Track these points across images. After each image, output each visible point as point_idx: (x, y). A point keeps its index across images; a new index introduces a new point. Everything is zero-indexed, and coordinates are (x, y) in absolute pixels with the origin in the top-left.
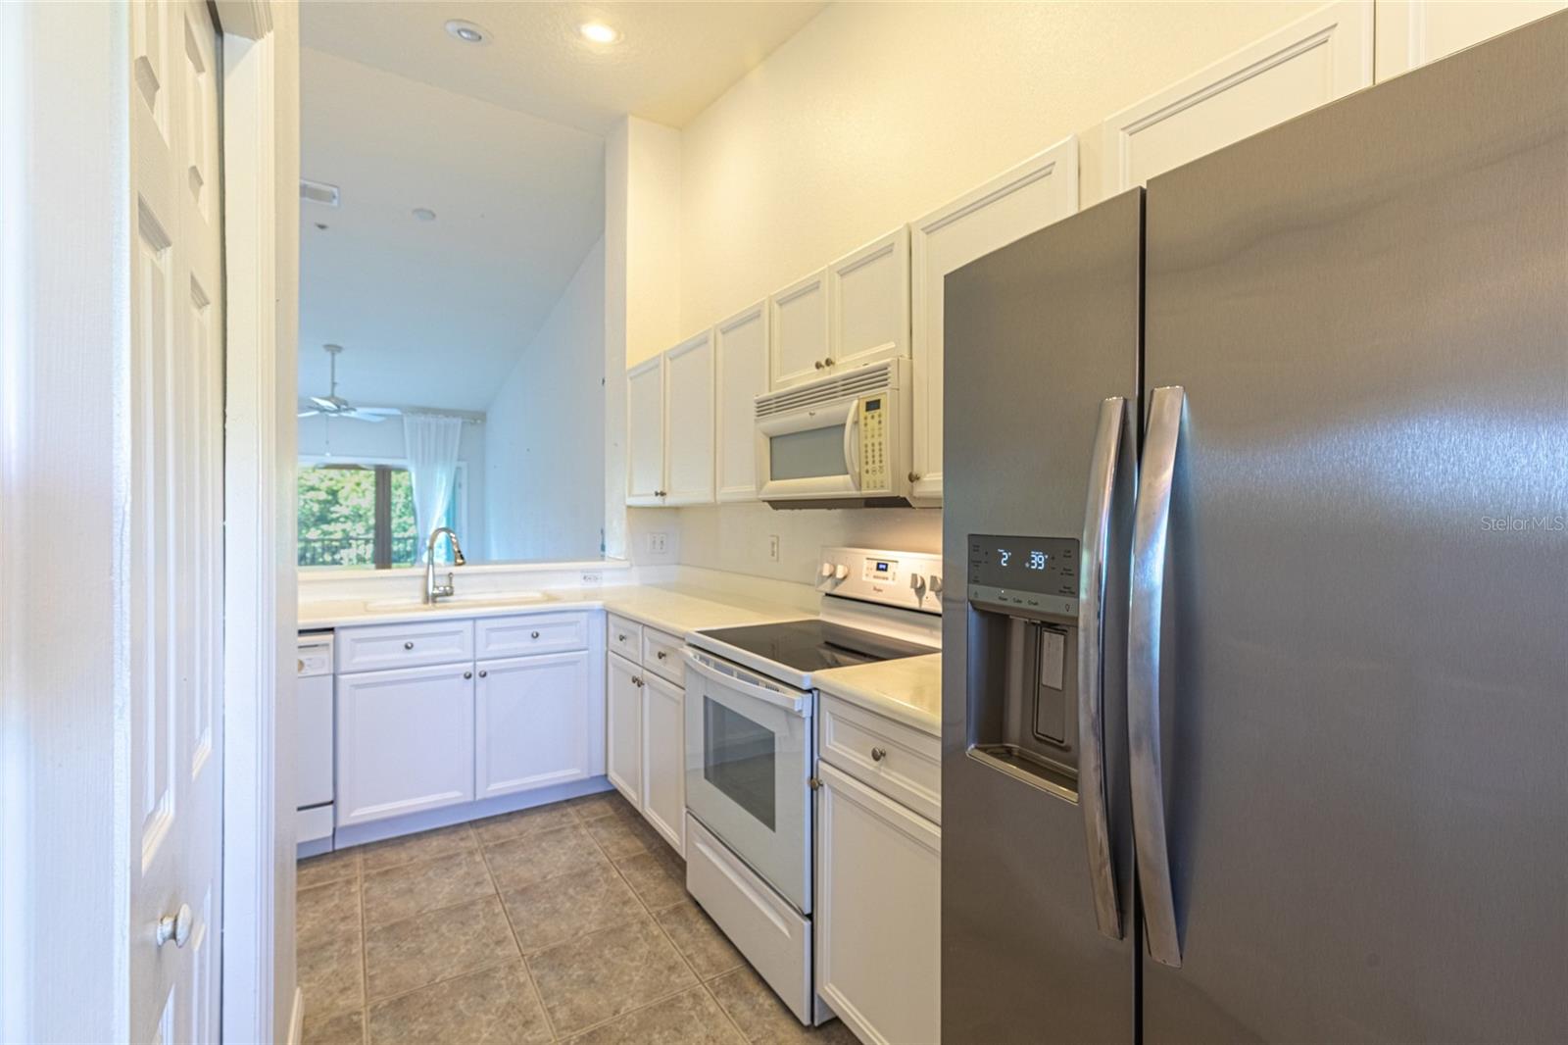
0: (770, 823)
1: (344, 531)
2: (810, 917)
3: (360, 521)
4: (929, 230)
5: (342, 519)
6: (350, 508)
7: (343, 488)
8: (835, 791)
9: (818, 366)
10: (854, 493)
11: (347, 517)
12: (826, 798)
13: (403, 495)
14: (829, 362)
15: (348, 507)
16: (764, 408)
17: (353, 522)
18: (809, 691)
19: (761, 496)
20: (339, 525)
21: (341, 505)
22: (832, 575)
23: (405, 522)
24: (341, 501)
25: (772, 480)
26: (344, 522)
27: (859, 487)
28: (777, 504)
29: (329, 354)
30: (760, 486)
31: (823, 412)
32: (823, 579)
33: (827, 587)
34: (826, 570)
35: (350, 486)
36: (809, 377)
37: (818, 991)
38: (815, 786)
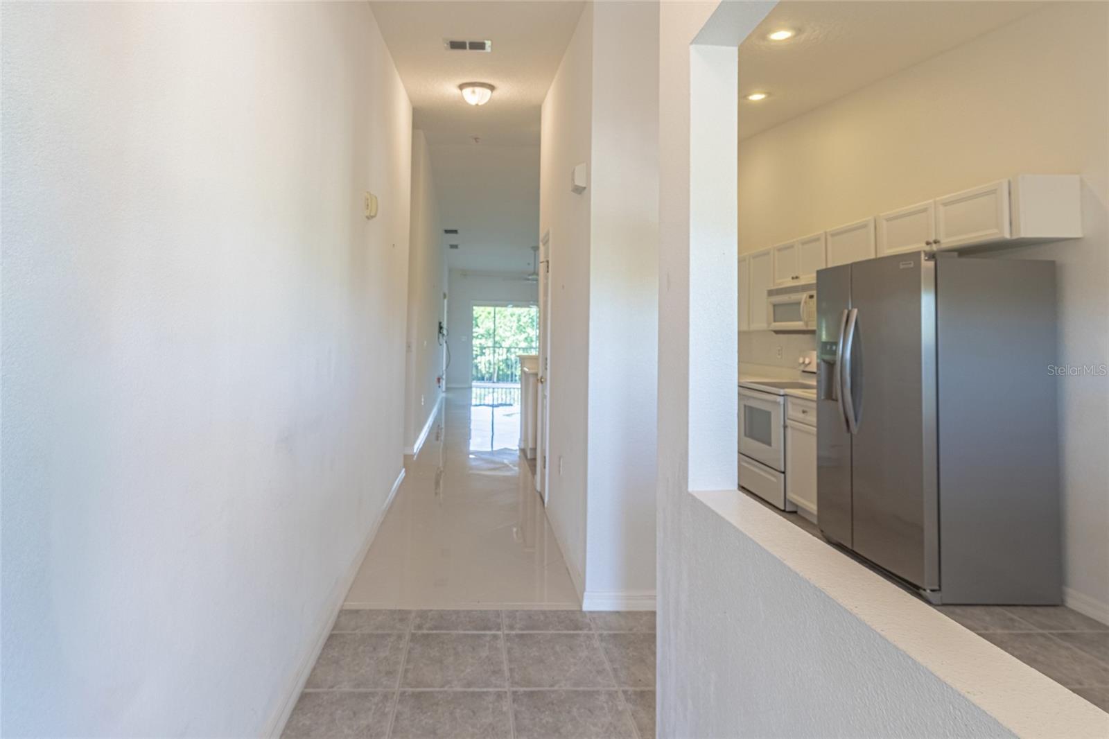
0: (769, 444)
1: (480, 344)
2: (784, 473)
3: (490, 338)
4: (833, 235)
5: (480, 337)
6: (484, 330)
7: (480, 315)
8: (792, 427)
9: (793, 278)
10: (804, 328)
11: (482, 336)
12: (789, 431)
13: (516, 321)
14: (797, 278)
15: (483, 328)
16: (771, 293)
17: (486, 338)
18: (783, 396)
19: (771, 329)
20: (478, 340)
21: (479, 327)
22: (804, 363)
23: (517, 339)
24: (479, 325)
25: (775, 321)
26: (481, 339)
27: (807, 325)
28: (777, 332)
29: (532, 252)
30: (769, 324)
31: (794, 297)
32: (800, 364)
33: (802, 368)
34: (801, 360)
35: (484, 315)
36: (790, 283)
37: (787, 497)
38: (785, 427)
